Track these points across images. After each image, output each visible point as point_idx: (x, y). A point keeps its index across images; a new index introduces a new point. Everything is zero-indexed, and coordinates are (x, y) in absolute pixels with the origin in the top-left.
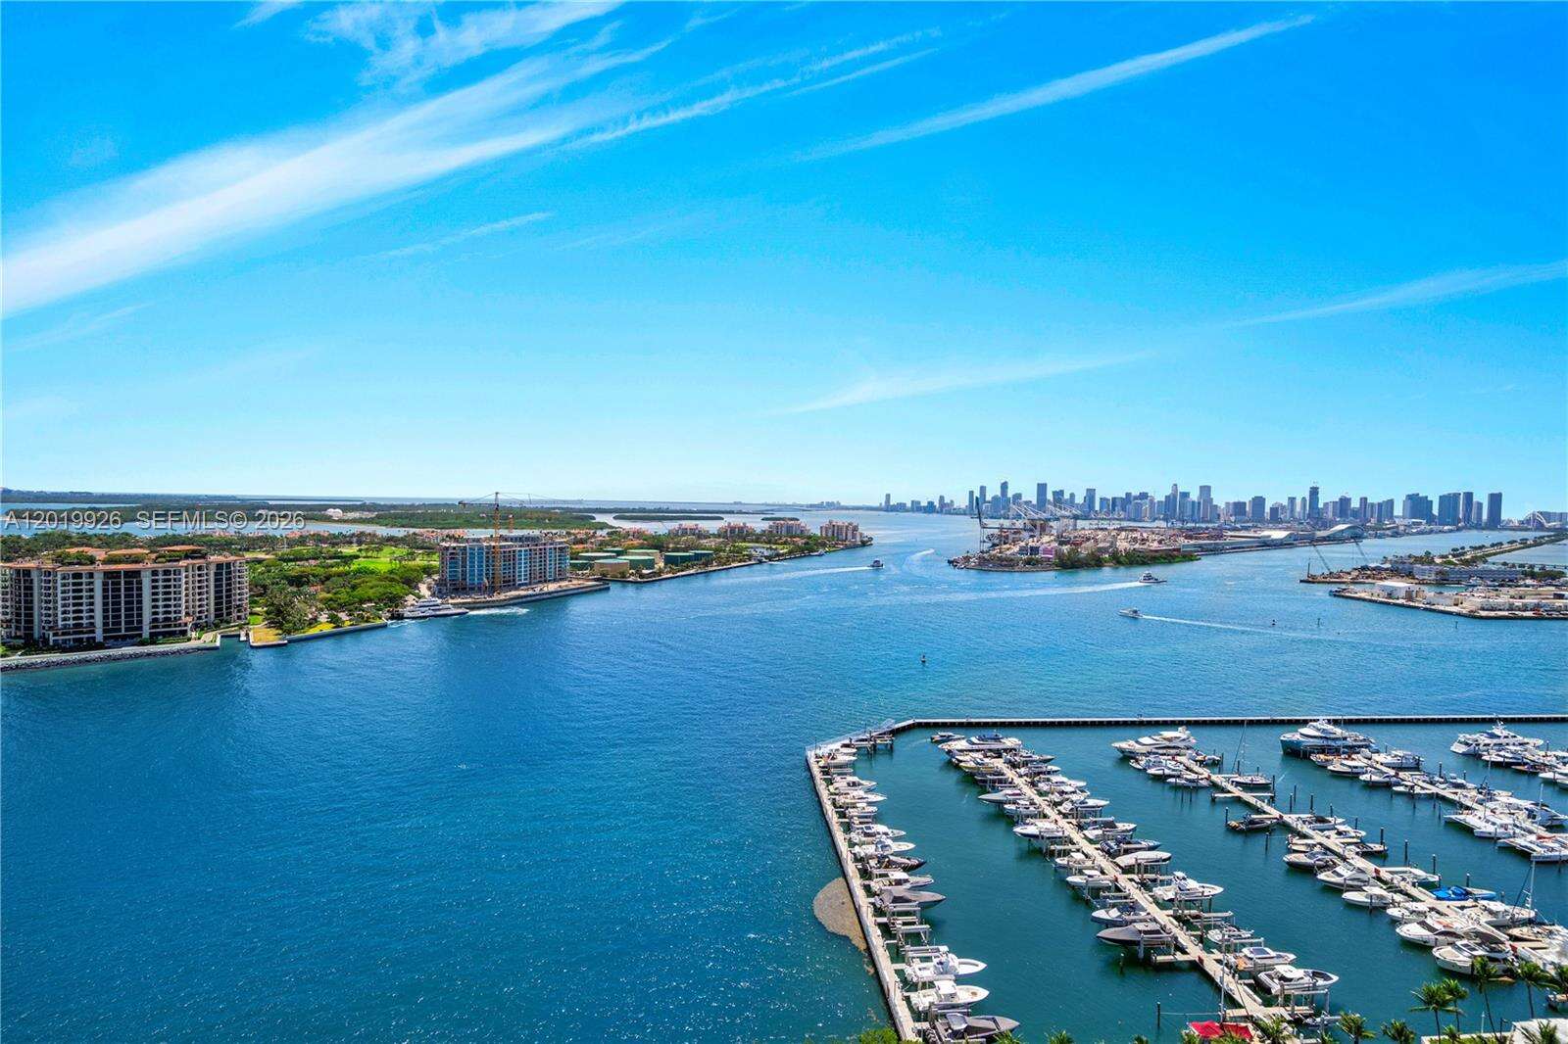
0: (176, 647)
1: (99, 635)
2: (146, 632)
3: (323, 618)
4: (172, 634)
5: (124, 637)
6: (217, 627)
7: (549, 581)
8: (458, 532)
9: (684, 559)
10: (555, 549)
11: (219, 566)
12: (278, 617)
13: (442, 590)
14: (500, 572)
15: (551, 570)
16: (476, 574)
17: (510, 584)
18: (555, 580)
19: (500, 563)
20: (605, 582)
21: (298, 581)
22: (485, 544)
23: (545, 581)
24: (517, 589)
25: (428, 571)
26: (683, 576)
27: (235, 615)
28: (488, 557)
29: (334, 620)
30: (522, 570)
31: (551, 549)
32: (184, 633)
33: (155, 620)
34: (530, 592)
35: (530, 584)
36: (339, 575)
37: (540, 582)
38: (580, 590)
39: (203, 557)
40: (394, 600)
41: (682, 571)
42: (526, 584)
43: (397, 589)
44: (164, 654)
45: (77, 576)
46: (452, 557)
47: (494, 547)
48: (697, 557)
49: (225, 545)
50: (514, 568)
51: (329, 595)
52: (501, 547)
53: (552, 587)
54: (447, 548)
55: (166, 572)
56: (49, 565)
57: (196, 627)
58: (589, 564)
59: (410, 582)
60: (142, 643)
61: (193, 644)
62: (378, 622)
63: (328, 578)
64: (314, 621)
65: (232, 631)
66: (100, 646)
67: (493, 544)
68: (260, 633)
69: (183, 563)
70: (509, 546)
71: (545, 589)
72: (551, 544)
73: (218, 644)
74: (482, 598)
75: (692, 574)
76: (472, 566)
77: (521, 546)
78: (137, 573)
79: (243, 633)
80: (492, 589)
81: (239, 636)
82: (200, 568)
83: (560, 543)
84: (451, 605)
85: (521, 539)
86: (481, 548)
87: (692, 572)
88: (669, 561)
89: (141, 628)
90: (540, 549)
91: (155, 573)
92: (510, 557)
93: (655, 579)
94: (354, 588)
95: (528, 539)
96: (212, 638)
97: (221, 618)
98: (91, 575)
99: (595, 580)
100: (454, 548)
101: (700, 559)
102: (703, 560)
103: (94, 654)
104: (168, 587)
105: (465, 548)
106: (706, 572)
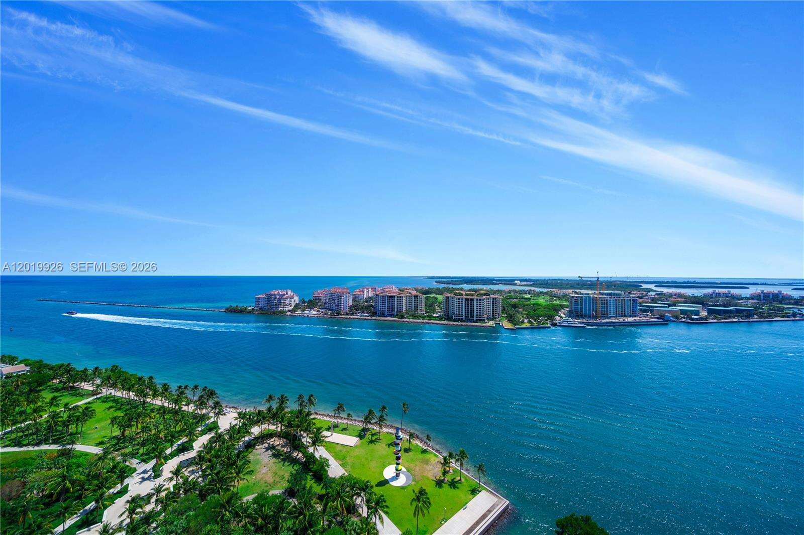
0: (483, 325)
1: (464, 318)
2: (475, 319)
3: (526, 321)
4: (481, 320)
5: (469, 319)
6: (493, 320)
7: (627, 316)
8: (578, 291)
9: (725, 312)
10: (630, 300)
11: (493, 298)
12: (511, 319)
13: (571, 314)
14: (599, 309)
15: (628, 310)
16: (586, 309)
17: (605, 316)
18: (630, 316)
19: (599, 305)
20: (663, 321)
21: (514, 306)
22: (592, 296)
23: (625, 316)
24: (609, 318)
25: (562, 307)
26: (726, 322)
27: (497, 316)
28: (593, 302)
29: (530, 322)
30: (612, 310)
31: (627, 300)
32: (484, 320)
33: (477, 315)
34: (617, 321)
35: (616, 317)
36: (527, 305)
37: (622, 316)
38: (649, 323)
39: (489, 295)
40: (551, 318)
41: (725, 319)
42: (614, 317)
43: (552, 313)
44: (481, 326)
45: (459, 299)
46: (576, 301)
47: (596, 298)
48: (737, 311)
49: (495, 292)
50: (607, 308)
51: (527, 313)
52: (600, 298)
53: (630, 319)
54: (573, 297)
55: (480, 300)
56: (453, 296)
57: (487, 318)
58: (650, 310)
59: (556, 309)
60: (474, 322)
61: (487, 324)
62: (547, 326)
63: (524, 306)
64: (523, 322)
65: (497, 322)
66: (464, 321)
67: (596, 296)
68: (506, 324)
69: (484, 297)
70: (604, 297)
71: (626, 320)
72: (628, 298)
73: (494, 325)
74: (591, 321)
75: (736, 322)
76: (585, 306)
77: (611, 298)
78: (472, 300)
79: (501, 323)
80: (596, 317)
81: (499, 324)
82: (488, 299)
83: (633, 297)
84: (577, 322)
85: (610, 294)
86: (589, 297)
87: (734, 320)
88: (710, 312)
89: (473, 317)
90: (622, 300)
91: (477, 300)
92: (605, 303)
93: (702, 322)
94: (535, 311)
95: (614, 294)
96: (491, 323)
97: (493, 318)
98: (462, 299)
99: (658, 318)
100: (576, 297)
101: (742, 313)
102: (745, 313)
103: (463, 324)
104: (480, 304)
105: (582, 297)
106: (749, 321)
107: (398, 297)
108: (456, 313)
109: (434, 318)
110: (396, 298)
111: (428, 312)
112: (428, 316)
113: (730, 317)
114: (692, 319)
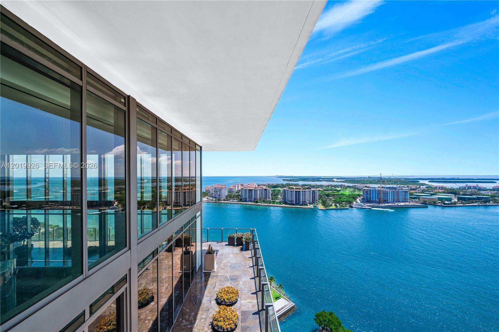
0: (306, 207)
1: (294, 203)
2: (301, 203)
3: (333, 205)
4: (305, 204)
5: (298, 204)
6: (313, 204)
7: (401, 202)
8: (368, 185)
9: (469, 199)
10: (403, 191)
11: (313, 191)
12: (324, 203)
13: (363, 201)
14: (382, 197)
15: (401, 198)
16: (374, 197)
17: (386, 201)
18: (403, 202)
19: (382, 195)
20: (425, 204)
21: (328, 195)
22: (377, 189)
23: (399, 202)
24: (388, 203)
25: (359, 195)
26: (469, 206)
27: (316, 202)
28: (378, 193)
29: (336, 205)
30: (390, 197)
31: (401, 191)
32: (307, 204)
33: (302, 201)
34: (393, 205)
35: (393, 202)
36: (337, 195)
37: (397, 202)
38: (414, 206)
39: (310, 189)
40: (350, 202)
41: (469, 203)
42: (392, 202)
43: (351, 200)
44: (304, 208)
45: (291, 191)
46: (366, 192)
47: (380, 190)
48: (478, 198)
49: (313, 187)
50: (387, 197)
51: (335, 199)
52: (382, 190)
53: (402, 204)
54: (365, 190)
55: (304, 192)
56: (288, 189)
57: (309, 203)
58: (418, 197)
59: (355, 198)
60: (300, 205)
61: (308, 207)
62: (346, 208)
63: (334, 195)
64: (331, 205)
65: (315, 205)
66: (294, 205)
67: (380, 189)
68: (320, 207)
69: (307, 190)
70: (385, 190)
71: (399, 204)
72: (401, 190)
73: (313, 208)
74: (376, 205)
75: (476, 206)
76: (373, 195)
77: (390, 190)
78: (299, 192)
79: (317, 206)
80: (379, 202)
81: (316, 206)
82: (310, 191)
83: (405, 190)
84: (366, 206)
85: (389, 188)
86: (376, 190)
87: (475, 204)
88: (459, 199)
89: (300, 202)
90: (397, 191)
91: (302, 192)
92: (386, 193)
93: (452, 205)
94: (340, 198)
95: (392, 188)
96: (311, 206)
97: (313, 202)
98: (293, 191)
99: (421, 203)
100: (367, 190)
101: (481, 200)
102: (483, 200)
103: (294, 206)
104: (304, 195)
105: (370, 190)
106: (486, 205)
107: (254, 190)
108: (289, 200)
109: (276, 203)
110: (253, 191)
111: (273, 199)
112: (273, 201)
113: (472, 202)
114: (445, 204)
